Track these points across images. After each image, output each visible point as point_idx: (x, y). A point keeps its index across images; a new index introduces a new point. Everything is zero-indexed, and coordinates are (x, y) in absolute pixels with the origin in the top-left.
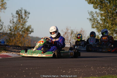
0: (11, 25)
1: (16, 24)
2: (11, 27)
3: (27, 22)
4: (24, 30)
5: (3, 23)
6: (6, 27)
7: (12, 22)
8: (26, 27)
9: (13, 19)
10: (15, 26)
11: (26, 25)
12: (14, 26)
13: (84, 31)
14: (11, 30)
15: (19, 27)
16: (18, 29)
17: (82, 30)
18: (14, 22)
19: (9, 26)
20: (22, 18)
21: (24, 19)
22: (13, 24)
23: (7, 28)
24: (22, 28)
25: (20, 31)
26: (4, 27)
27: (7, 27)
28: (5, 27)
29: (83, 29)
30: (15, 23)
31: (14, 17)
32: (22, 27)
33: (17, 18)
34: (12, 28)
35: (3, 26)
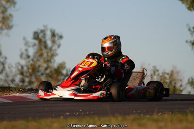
0: (23, 62)
1: (33, 60)
2: (22, 67)
3: (57, 55)
4: (51, 72)
5: (6, 58)
6: (12, 67)
7: (24, 56)
8: (55, 65)
9: (26, 50)
10: (31, 65)
11: (55, 61)
12: (29, 64)
13: (178, 73)
14: (22, 74)
15: (39, 66)
16: (38, 72)
17: (175, 71)
18: (28, 57)
19: (18, 65)
20: (46, 47)
21: (51, 49)
22: (28, 60)
23: (14, 70)
24: (46, 69)
25: (42, 74)
26: (9, 68)
27: (14, 66)
28: (10, 66)
29: (176, 68)
30: (31, 58)
31: (29, 46)
32: (45, 65)
33: (36, 47)
34: (25, 68)
35: (6, 66)
